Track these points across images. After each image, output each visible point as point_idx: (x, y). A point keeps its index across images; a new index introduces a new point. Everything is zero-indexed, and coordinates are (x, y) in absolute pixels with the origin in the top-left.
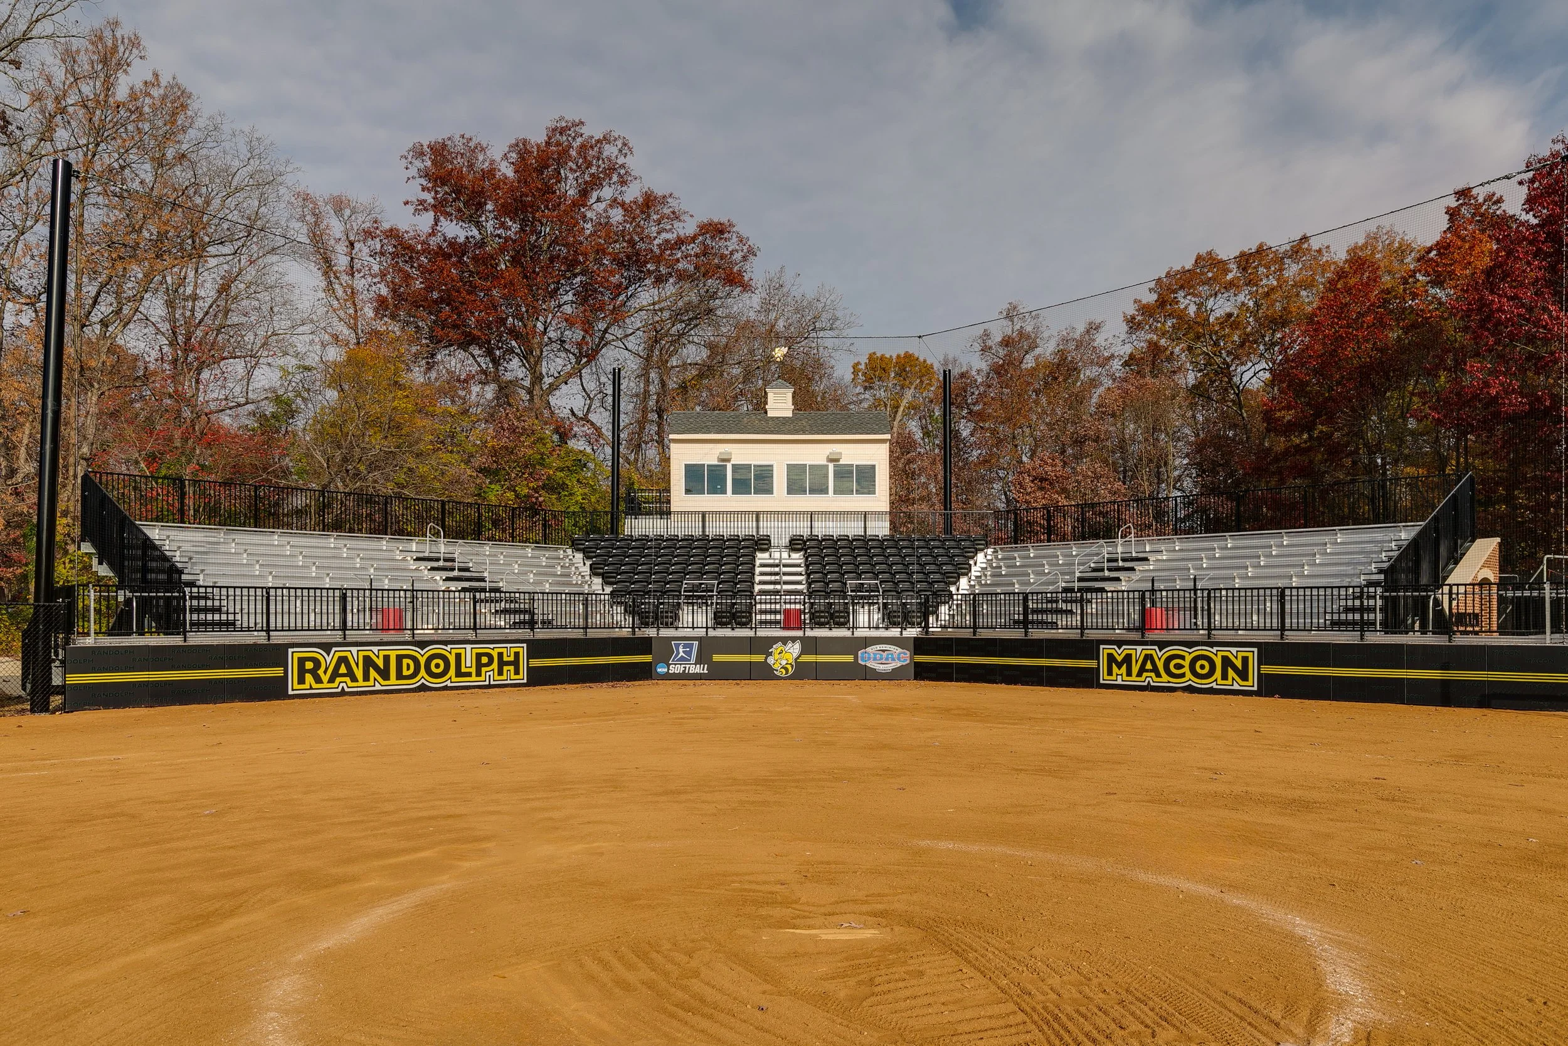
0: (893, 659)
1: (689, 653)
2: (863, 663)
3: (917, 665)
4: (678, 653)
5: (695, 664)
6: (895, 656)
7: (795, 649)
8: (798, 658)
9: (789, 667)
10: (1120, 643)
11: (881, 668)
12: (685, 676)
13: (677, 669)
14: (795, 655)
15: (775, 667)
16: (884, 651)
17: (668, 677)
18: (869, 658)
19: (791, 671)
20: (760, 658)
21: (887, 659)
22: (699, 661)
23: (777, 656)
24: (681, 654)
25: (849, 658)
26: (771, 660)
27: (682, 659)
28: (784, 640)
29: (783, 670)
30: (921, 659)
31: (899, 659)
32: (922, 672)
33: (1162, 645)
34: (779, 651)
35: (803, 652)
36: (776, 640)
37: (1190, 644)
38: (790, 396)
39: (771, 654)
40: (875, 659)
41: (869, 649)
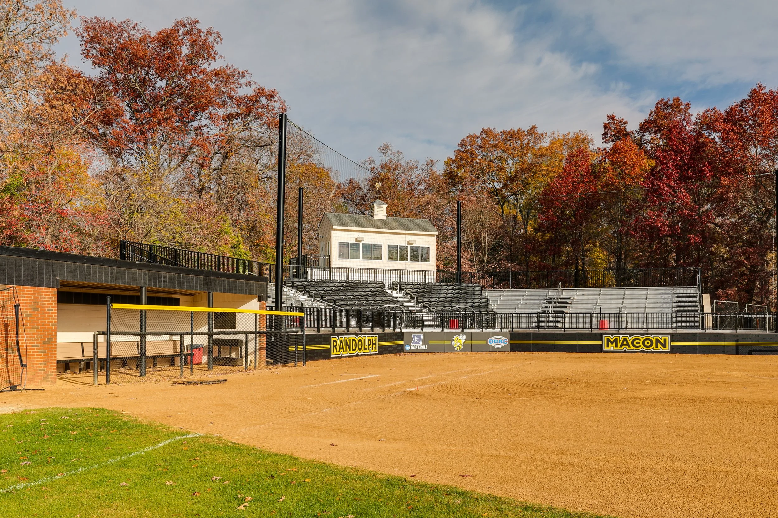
0: (502, 342)
1: (419, 340)
2: (490, 344)
3: (511, 345)
4: (415, 340)
5: (422, 345)
6: (503, 341)
7: (463, 338)
8: (464, 342)
9: (461, 346)
10: (612, 334)
11: (497, 346)
12: (418, 351)
13: (414, 348)
14: (463, 341)
15: (455, 346)
16: (498, 339)
17: (411, 352)
18: (492, 342)
19: (461, 348)
20: (448, 342)
21: (499, 342)
22: (424, 344)
23: (456, 341)
24: (416, 340)
25: (484, 342)
26: (453, 343)
27: (416, 343)
28: (459, 334)
29: (458, 348)
30: (512, 342)
31: (504, 342)
32: (513, 348)
33: (631, 335)
34: (457, 339)
35: (467, 339)
36: (455, 334)
37: (642, 334)
38: (385, 209)
39: (453, 340)
40: (495, 342)
41: (492, 338)
